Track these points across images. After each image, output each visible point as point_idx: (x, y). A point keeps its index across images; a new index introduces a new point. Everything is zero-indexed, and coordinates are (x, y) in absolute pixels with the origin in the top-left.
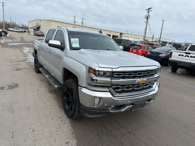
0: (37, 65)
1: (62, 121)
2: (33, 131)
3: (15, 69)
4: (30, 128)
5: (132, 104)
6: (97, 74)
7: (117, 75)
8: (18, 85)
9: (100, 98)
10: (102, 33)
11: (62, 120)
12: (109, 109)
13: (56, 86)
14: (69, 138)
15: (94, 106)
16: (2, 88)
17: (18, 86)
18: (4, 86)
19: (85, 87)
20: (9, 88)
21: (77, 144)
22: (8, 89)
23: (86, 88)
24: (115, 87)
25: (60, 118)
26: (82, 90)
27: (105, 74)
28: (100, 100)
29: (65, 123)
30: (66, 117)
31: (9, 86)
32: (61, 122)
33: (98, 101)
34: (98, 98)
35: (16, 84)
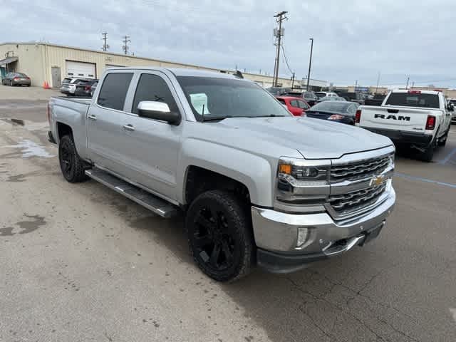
0: (67, 162)
1: (206, 292)
2: (157, 326)
3: (5, 177)
4: (144, 321)
5: (364, 233)
6: (298, 175)
7: (336, 172)
8: (42, 218)
9: (310, 228)
10: (242, 77)
11: (204, 288)
12: (323, 250)
13: (161, 212)
14: (246, 326)
15: (297, 247)
16: (7, 232)
17: (45, 220)
18: (7, 226)
19: (270, 206)
20: (24, 229)
21: (270, 337)
22: (21, 233)
23: (272, 208)
24: (334, 199)
25: (197, 284)
26: (262, 214)
27: (314, 173)
28: (309, 232)
29: (216, 295)
30: (209, 280)
31: (22, 224)
32: (206, 295)
33: (306, 234)
34: (306, 229)
35: (36, 217)
